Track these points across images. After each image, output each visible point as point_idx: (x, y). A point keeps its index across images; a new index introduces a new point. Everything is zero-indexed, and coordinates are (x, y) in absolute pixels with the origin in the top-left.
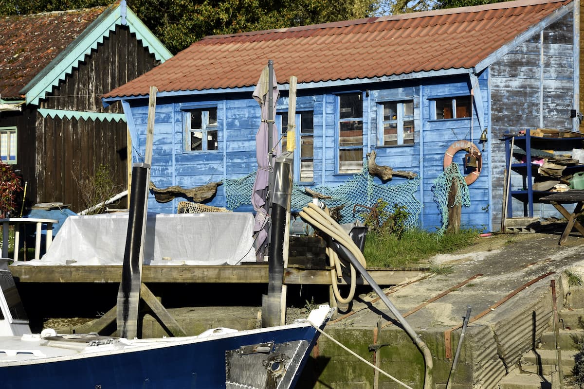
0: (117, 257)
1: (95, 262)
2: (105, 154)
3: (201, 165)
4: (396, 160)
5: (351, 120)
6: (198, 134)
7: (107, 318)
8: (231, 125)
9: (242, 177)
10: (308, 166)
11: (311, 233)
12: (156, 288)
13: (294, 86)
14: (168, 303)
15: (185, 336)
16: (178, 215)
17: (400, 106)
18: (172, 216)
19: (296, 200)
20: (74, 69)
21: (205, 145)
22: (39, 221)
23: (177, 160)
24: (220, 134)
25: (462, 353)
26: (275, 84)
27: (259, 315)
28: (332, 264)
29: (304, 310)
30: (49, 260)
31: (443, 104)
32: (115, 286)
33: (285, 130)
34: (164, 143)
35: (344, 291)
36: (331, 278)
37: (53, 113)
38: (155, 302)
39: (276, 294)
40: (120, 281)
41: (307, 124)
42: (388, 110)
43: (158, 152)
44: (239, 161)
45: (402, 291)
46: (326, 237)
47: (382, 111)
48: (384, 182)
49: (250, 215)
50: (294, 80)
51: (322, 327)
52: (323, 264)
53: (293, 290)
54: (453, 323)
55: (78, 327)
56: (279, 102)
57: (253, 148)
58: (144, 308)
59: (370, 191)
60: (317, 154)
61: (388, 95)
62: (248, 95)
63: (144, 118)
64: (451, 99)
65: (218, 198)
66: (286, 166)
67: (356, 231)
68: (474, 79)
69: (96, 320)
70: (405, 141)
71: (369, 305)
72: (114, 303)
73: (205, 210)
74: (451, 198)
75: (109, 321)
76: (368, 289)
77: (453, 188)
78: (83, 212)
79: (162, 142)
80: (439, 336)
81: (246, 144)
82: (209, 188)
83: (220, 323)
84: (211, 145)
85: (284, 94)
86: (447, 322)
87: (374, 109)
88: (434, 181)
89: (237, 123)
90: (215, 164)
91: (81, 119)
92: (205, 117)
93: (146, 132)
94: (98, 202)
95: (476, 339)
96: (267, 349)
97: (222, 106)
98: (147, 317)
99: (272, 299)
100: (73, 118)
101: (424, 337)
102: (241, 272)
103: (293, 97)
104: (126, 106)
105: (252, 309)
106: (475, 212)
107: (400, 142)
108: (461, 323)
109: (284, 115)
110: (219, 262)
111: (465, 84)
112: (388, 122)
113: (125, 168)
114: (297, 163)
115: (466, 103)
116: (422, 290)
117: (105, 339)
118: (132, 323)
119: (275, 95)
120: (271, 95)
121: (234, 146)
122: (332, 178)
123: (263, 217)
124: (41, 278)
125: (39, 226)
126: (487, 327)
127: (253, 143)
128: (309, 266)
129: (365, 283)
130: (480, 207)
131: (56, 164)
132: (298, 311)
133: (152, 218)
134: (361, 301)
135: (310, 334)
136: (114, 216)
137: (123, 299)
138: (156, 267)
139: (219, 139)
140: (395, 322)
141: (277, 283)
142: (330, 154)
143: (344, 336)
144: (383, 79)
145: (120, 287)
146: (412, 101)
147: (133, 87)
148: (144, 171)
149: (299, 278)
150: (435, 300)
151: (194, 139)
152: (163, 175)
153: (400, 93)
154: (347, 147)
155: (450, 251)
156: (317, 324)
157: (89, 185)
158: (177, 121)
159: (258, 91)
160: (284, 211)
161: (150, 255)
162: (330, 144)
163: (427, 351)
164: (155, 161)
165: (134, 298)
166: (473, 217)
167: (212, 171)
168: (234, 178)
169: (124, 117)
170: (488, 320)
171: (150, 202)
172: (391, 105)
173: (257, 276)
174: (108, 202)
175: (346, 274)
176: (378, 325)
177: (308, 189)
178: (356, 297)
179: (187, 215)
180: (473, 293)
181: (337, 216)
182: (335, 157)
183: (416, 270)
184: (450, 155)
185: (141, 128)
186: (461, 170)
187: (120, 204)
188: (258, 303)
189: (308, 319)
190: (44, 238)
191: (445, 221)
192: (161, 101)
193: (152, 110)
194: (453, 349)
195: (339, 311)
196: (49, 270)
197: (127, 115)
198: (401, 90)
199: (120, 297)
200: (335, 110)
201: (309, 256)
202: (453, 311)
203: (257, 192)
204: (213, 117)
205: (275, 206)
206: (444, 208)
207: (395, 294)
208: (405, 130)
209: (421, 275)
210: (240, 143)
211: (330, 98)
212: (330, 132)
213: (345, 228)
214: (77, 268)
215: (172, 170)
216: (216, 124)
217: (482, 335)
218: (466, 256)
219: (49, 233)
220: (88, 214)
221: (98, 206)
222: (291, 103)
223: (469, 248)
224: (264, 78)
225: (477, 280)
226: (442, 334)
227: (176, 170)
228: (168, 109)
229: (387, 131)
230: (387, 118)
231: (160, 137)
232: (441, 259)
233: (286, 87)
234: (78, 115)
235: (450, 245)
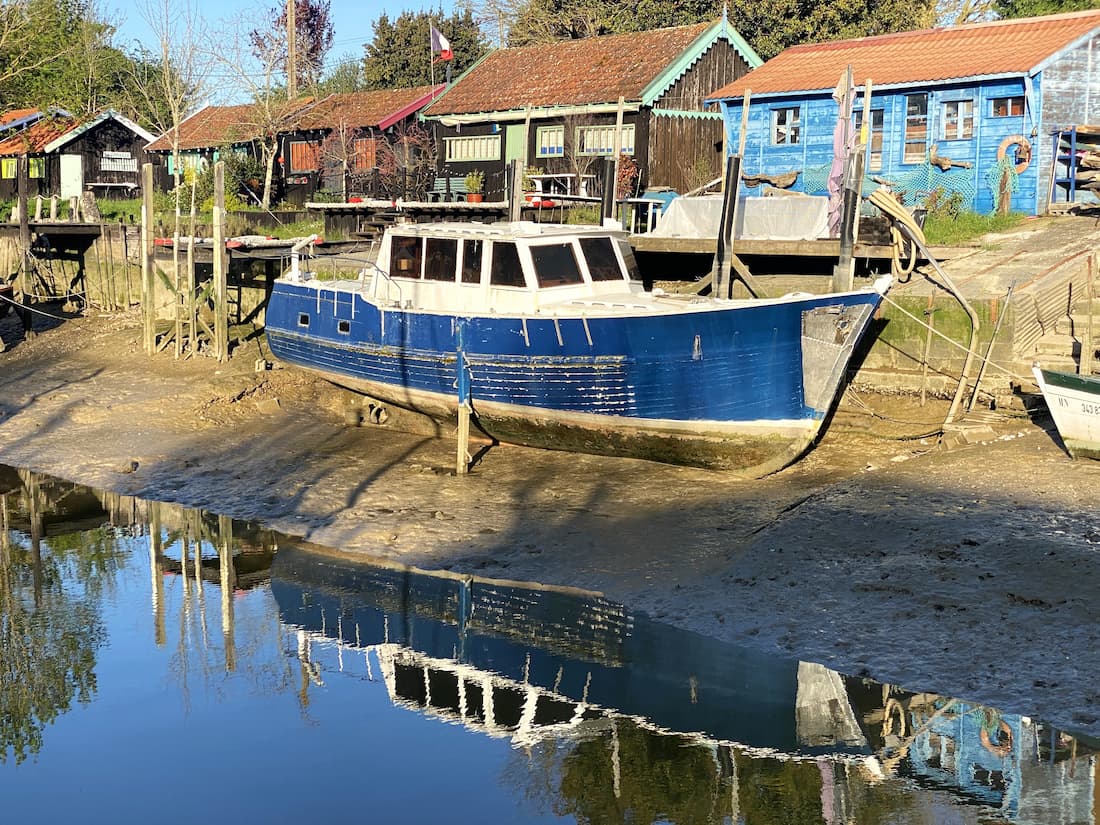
0: (713, 231)
1: (695, 236)
2: (705, 147)
3: (783, 156)
4: (955, 152)
5: (917, 117)
6: (782, 129)
7: (703, 282)
8: (811, 122)
9: (819, 166)
10: (877, 157)
11: (879, 214)
12: (745, 258)
13: (869, 88)
14: (754, 271)
15: (766, 298)
16: (763, 198)
17: (960, 104)
18: (759, 198)
19: (866, 187)
20: (682, 75)
21: (788, 139)
22: (652, 202)
23: (764, 152)
24: (801, 130)
25: (1006, 317)
26: (853, 86)
27: (831, 282)
28: (895, 241)
29: (869, 279)
30: (658, 233)
31: (1000, 103)
32: (711, 256)
33: (858, 126)
34: (754, 138)
35: (905, 264)
36: (894, 253)
37: (663, 112)
38: (743, 270)
39: (846, 265)
40: (716, 252)
41: (878, 120)
42: (950, 109)
43: (748, 145)
44: (817, 152)
45: (955, 265)
46: (892, 218)
47: (945, 109)
48: (944, 171)
49: (826, 198)
50: (869, 82)
51: (885, 294)
52: (888, 240)
53: (860, 262)
54: (1000, 292)
55: (681, 288)
56: (855, 103)
57: (830, 142)
58: (734, 275)
59: (930, 178)
60: (885, 147)
61: (951, 95)
62: (828, 96)
63: (738, 117)
64: (1007, 98)
65: (798, 183)
66: (860, 156)
67: (918, 212)
68: (1028, 82)
69: (695, 283)
70: (964, 136)
71: (926, 276)
72: (709, 270)
73: (786, 195)
74: (1003, 185)
75: (706, 285)
76: (925, 262)
77: (1005, 176)
78: (686, 195)
79: (752, 136)
80: (986, 303)
81: (824, 138)
82: (790, 176)
83: (797, 288)
84: (793, 139)
85: (860, 95)
86: (994, 291)
87: (938, 107)
88: (988, 171)
89: (817, 120)
90: (795, 156)
91: (686, 117)
92: (790, 114)
93: (740, 128)
94: (698, 186)
95: (1018, 306)
96: (838, 311)
97: (804, 105)
98: (736, 282)
99: (842, 270)
100: (680, 116)
101: (974, 303)
102: (817, 247)
103: (868, 96)
104: (723, 106)
105: (825, 277)
106: (1023, 197)
107: (960, 137)
108: (1006, 292)
109: (859, 113)
110: (799, 238)
111: (1021, 86)
112: (950, 120)
113: (720, 159)
114: (868, 154)
115: (1020, 101)
116: (973, 263)
117: (703, 298)
118: (725, 286)
119: (853, 95)
120: (849, 95)
121: (813, 140)
122: (898, 168)
123: (838, 200)
124: (652, 248)
125: (651, 206)
126: (1029, 296)
127: (830, 137)
128: (875, 242)
129: (924, 257)
130: (1028, 193)
131: (665, 156)
132: (864, 279)
133: (742, 201)
134: (918, 272)
135: (874, 299)
136: (711, 198)
137: (718, 267)
138: (745, 241)
139: (801, 134)
140: (948, 291)
141: (847, 256)
142: (897, 146)
143: (904, 302)
144: (948, 82)
145: (716, 257)
146: (972, 100)
147: (730, 91)
148: (738, 160)
149: (867, 252)
150: (984, 272)
151: (780, 134)
152: (751, 165)
153: (962, 93)
154: (912, 141)
155: (1000, 231)
156: (881, 292)
157: (690, 173)
158: (766, 118)
159: (836, 92)
160: (855, 195)
161: (740, 232)
162: (897, 138)
163: (975, 316)
164: (746, 152)
165: (727, 267)
166: (1021, 202)
167: (794, 161)
168: (812, 167)
169: (721, 116)
170: (1030, 290)
171: (741, 185)
172: (954, 104)
173: (829, 251)
174: (705, 187)
175: (908, 249)
176: (933, 293)
177: (876, 177)
178: (915, 270)
179: (773, 198)
180: (1018, 266)
181: (901, 199)
182: (901, 149)
183: (969, 247)
184: (1003, 147)
185: (735, 125)
186: (1012, 161)
187: (717, 189)
188: (830, 272)
189: (874, 286)
190: (654, 215)
191: (996, 205)
192: (754, 101)
193: (746, 108)
194: (998, 314)
195: (900, 281)
196: (659, 241)
197: (723, 114)
198: (962, 91)
199: (715, 263)
200: (903, 107)
201: (876, 233)
202: (1000, 282)
203: (833, 179)
204: (796, 115)
205: (847, 190)
206: (996, 194)
207: (949, 267)
208: (965, 125)
209: (973, 251)
210: (819, 138)
211: (899, 98)
212: (898, 128)
213: (908, 210)
214: (681, 241)
215: (759, 160)
216: (799, 121)
217: (1024, 302)
218: (1013, 235)
219: (659, 212)
220: (689, 196)
221: (698, 190)
222: (866, 103)
223: (1016, 229)
224: (843, 80)
225: (1022, 256)
226: (989, 301)
227: (763, 160)
228: (759, 108)
229: (948, 127)
230: (949, 115)
231: (750, 132)
232: (991, 238)
233: (862, 89)
234: (683, 114)
235: (998, 226)
